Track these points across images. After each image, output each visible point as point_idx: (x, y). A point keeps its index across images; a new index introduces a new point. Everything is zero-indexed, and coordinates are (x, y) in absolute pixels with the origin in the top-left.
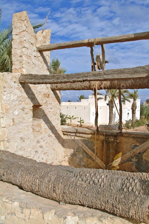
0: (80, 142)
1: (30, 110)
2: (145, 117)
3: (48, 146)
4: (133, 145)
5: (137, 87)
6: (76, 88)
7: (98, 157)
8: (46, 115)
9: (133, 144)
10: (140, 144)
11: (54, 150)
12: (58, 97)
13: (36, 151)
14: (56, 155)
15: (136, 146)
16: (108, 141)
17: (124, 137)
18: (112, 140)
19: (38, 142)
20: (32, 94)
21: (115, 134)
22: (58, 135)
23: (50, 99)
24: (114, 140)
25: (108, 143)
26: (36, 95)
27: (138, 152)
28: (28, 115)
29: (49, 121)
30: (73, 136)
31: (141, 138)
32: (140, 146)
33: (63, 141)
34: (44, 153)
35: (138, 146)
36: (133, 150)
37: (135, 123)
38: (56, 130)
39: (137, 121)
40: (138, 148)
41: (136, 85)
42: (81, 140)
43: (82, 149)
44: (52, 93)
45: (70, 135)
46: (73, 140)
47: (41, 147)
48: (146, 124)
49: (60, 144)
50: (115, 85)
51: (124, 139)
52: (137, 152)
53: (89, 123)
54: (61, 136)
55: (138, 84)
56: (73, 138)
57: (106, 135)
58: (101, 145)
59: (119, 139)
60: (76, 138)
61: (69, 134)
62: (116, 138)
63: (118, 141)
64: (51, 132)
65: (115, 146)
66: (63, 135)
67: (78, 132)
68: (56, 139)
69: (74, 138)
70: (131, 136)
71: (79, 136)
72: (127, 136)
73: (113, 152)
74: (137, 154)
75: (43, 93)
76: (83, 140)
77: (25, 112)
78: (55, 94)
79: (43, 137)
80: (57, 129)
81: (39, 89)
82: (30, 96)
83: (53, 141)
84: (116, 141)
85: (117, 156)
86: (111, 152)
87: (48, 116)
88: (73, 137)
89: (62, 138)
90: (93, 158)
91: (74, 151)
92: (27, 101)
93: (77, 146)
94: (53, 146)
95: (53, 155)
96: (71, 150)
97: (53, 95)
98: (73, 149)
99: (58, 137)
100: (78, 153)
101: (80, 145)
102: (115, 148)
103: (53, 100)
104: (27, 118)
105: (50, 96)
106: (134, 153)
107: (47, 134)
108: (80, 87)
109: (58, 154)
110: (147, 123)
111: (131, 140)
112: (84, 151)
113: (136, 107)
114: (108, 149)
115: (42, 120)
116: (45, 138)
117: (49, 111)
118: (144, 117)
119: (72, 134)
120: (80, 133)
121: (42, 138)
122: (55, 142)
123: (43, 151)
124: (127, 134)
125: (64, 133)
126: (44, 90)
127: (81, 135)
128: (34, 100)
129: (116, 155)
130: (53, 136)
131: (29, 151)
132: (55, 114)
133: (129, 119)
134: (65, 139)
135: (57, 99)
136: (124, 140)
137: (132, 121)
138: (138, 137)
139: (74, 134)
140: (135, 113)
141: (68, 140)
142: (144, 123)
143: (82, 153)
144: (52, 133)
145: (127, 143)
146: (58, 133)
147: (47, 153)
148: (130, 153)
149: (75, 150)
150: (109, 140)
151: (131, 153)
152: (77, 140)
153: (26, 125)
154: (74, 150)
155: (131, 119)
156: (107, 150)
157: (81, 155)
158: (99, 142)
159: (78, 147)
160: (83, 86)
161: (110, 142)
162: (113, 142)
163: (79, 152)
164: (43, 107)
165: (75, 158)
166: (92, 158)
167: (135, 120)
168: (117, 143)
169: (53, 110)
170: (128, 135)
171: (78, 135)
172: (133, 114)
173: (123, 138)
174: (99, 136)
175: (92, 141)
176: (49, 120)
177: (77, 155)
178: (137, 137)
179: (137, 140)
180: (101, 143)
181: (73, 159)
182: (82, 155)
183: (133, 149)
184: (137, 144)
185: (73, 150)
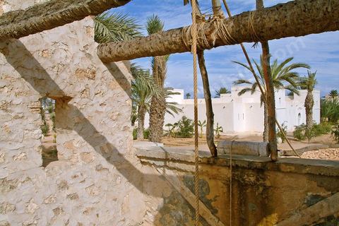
0: (177, 180)
1: (31, 110)
2: (329, 119)
3: (97, 193)
4: (309, 194)
5: (318, 25)
6: (152, 51)
7: (219, 220)
8: (86, 120)
9: (308, 191)
10: (330, 193)
11: (115, 200)
12: (124, 78)
13: (56, 210)
14: (123, 211)
15: (317, 198)
16: (242, 182)
17: (283, 172)
18: (252, 179)
19: (64, 185)
20: (38, 69)
21: (260, 165)
22: (125, 166)
23: (98, 82)
24: (257, 180)
25: (242, 186)
26: (50, 73)
27: (325, 213)
28: (25, 122)
29: (96, 135)
30: (160, 167)
31: (332, 176)
32: (330, 198)
33: (142, 178)
34: (84, 209)
35: (323, 198)
36: (309, 209)
37: (312, 130)
38: (120, 155)
39: (315, 126)
40: (324, 203)
41: (313, 20)
42: (180, 177)
43: (183, 197)
44: (103, 67)
45: (154, 164)
46: (163, 177)
47: (73, 197)
48: (333, 132)
49: (132, 186)
50: (248, 27)
51: (282, 178)
52: (321, 216)
53: (233, 133)
54: (136, 167)
55: (321, 14)
56: (161, 170)
57: (235, 168)
58: (225, 190)
59: (271, 178)
60: (169, 172)
61: (152, 162)
62: (263, 174)
63: (268, 183)
64: (104, 159)
65: (259, 194)
66: (140, 165)
67: (169, 157)
68: (121, 175)
69: (164, 171)
70: (304, 171)
71: (175, 169)
72: (290, 172)
73: (255, 210)
74: (322, 221)
75: (73, 67)
76: (184, 177)
77: (13, 115)
78: (115, 71)
79: (79, 174)
80: (121, 152)
81: (61, 58)
82: (29, 74)
83: (111, 179)
84: (261, 181)
85: (267, 222)
86: (250, 209)
87: (94, 122)
88: (162, 168)
89: (139, 172)
90: (207, 219)
91: (165, 203)
92: (20, 85)
93: (171, 190)
94: (111, 191)
95: (112, 213)
96: (159, 199)
97: (108, 74)
98: (162, 197)
99: (126, 170)
100: (174, 207)
101: (178, 189)
102: (260, 199)
103: (108, 85)
104: (20, 130)
105: (99, 75)
106: (313, 216)
107: (93, 166)
108: (160, 45)
109: (128, 208)
110: (334, 130)
111: (303, 181)
112: (187, 203)
113: (313, 102)
114: (243, 202)
115: (74, 132)
116: (85, 176)
117: (97, 112)
118: (327, 119)
119: (158, 163)
120: (174, 161)
121: (75, 177)
122: (118, 181)
123: (79, 207)
124: (292, 164)
125: (142, 160)
126: (77, 61)
127: (177, 165)
128: (46, 83)
129: (265, 219)
130: (112, 168)
131: (32, 211)
132: (114, 117)
133: (301, 123)
134: (146, 175)
135: (120, 84)
136: (282, 180)
137: (306, 126)
138: (322, 174)
139: (162, 163)
140: (311, 113)
141: (151, 175)
142: (328, 130)
143: (182, 208)
144: (106, 162)
145: (292, 188)
146: (127, 161)
147: (92, 209)
148: (300, 216)
149: (167, 201)
150: (243, 180)
151: (303, 215)
152: (171, 177)
153: (18, 146)
154: (164, 199)
155: (305, 124)
156: (241, 204)
157: (181, 213)
158: (220, 184)
159: (172, 193)
160: (166, 43)
161: (246, 185)
162: (253, 185)
163: (176, 204)
164: (76, 102)
165: (167, 217)
166: (205, 220)
167: (311, 126)
168: (266, 188)
169: (110, 108)
170: (293, 168)
171: (171, 164)
172: (307, 115)
173: (281, 175)
174: (218, 169)
175: (204, 180)
176: (97, 132)
177: (173, 211)
178: (320, 174)
179: (322, 183)
180: (224, 186)
181: (164, 219)
182: (183, 212)
183: (309, 204)
184: (322, 194)
185: (162, 199)
